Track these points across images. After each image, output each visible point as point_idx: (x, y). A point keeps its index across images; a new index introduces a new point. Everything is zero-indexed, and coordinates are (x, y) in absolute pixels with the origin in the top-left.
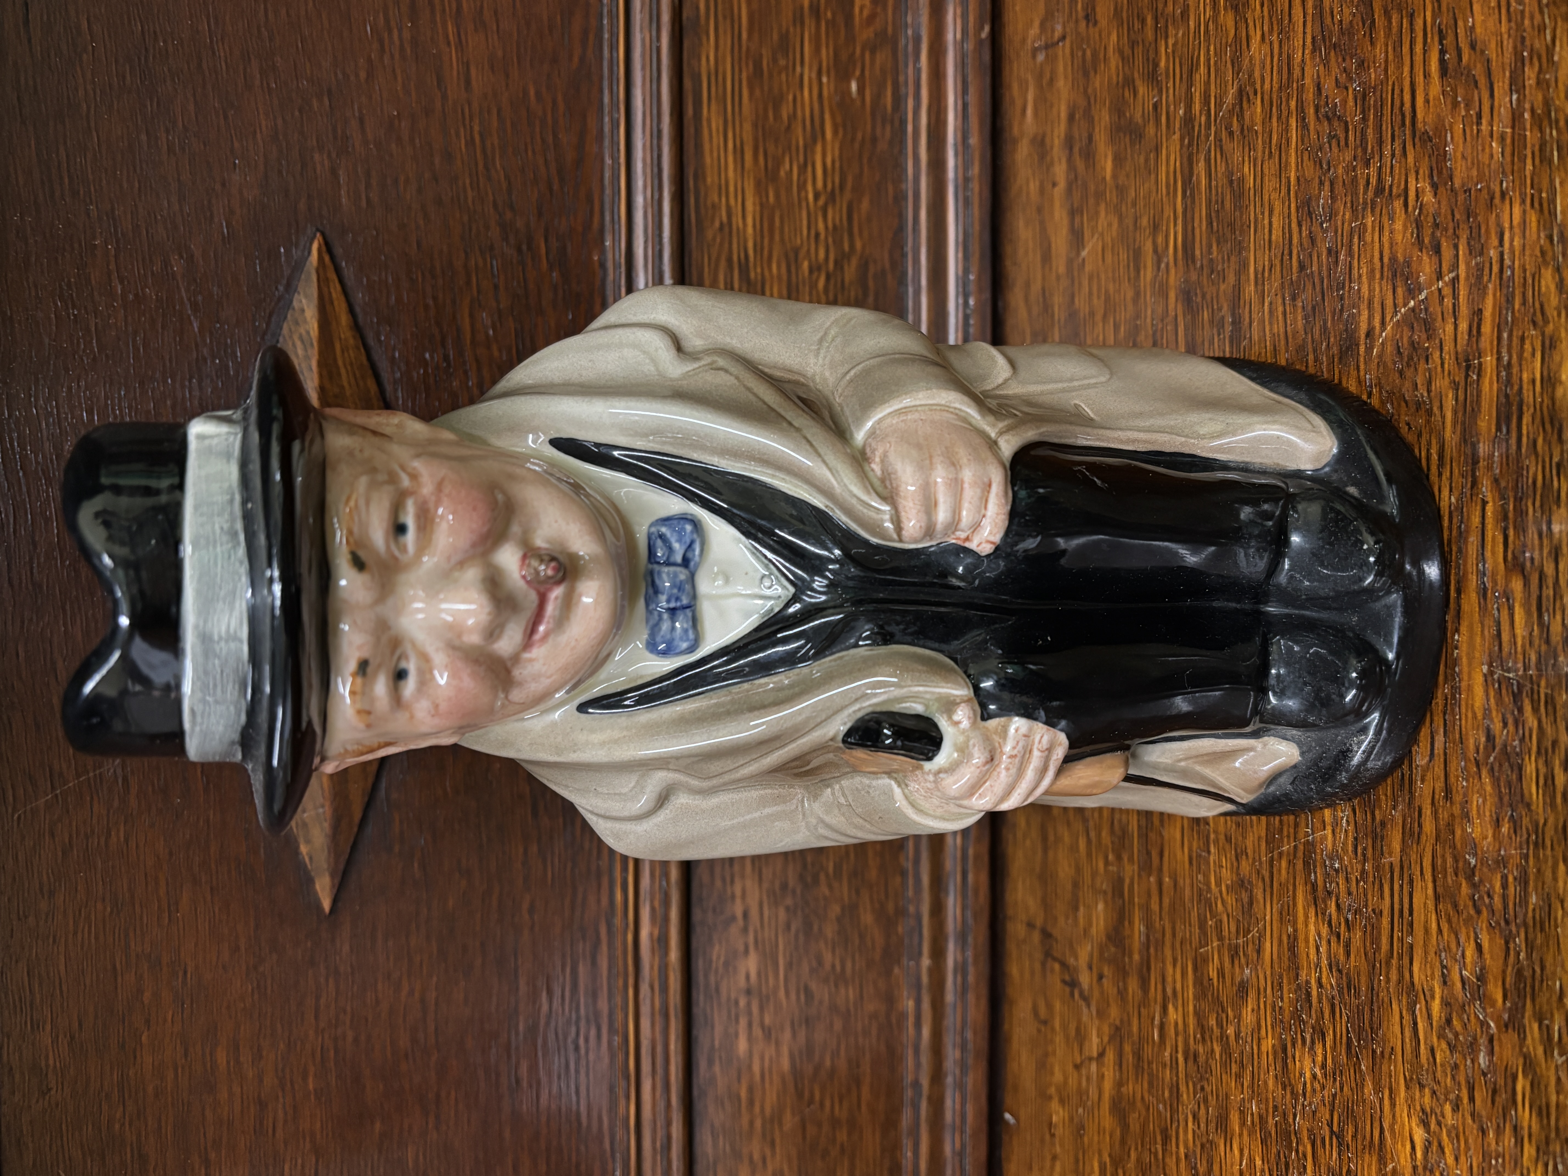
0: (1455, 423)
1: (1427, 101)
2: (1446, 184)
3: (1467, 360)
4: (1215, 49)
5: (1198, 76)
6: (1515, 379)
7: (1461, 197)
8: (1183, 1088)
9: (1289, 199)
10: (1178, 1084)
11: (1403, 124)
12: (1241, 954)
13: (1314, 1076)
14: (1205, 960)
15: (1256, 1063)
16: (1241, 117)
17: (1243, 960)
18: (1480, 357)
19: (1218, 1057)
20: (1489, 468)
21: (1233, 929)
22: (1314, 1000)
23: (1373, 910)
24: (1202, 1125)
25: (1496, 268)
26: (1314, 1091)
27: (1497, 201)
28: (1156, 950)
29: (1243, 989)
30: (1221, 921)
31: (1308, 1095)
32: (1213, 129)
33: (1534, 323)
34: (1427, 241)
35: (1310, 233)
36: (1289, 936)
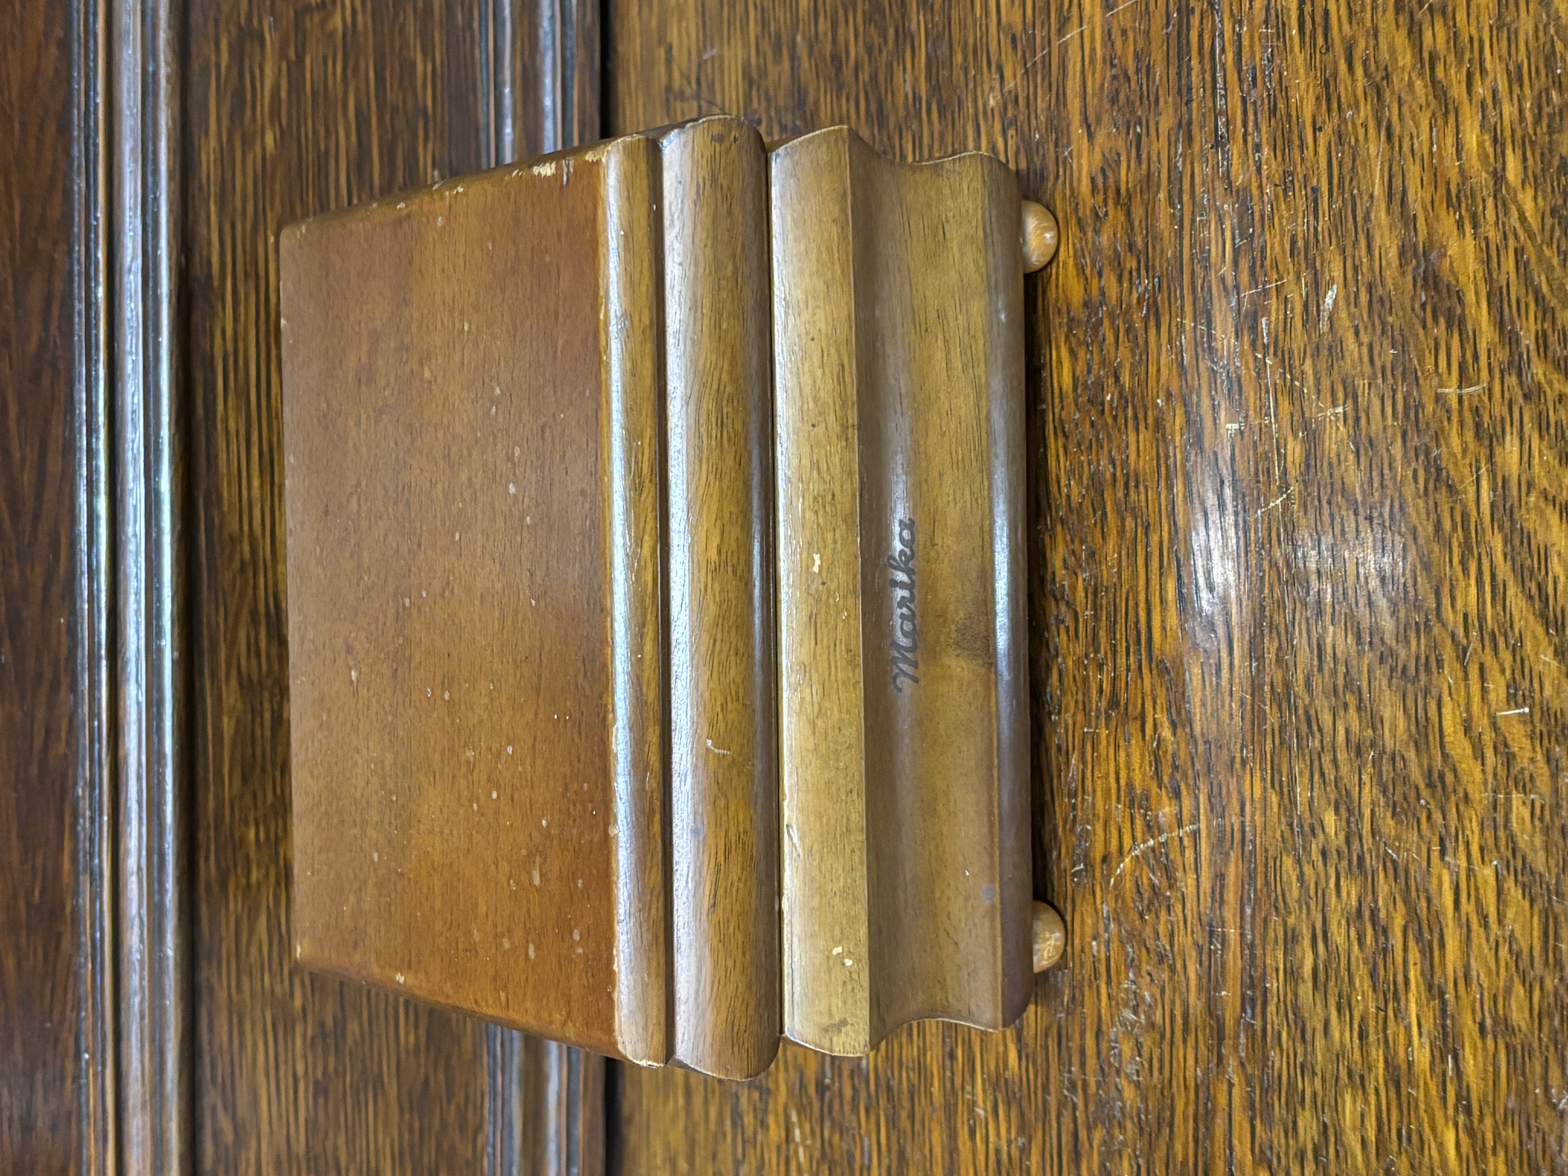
0: (1200, 989)
1: (1164, 628)
2: (1184, 726)
3: (1211, 926)
6: (1258, 961)
7: (1201, 748)
11: (1139, 642)
18: (1223, 927)
20: (1236, 1049)
25: (1237, 836)
27: (1238, 765)
33: (1277, 909)
34: (1166, 779)
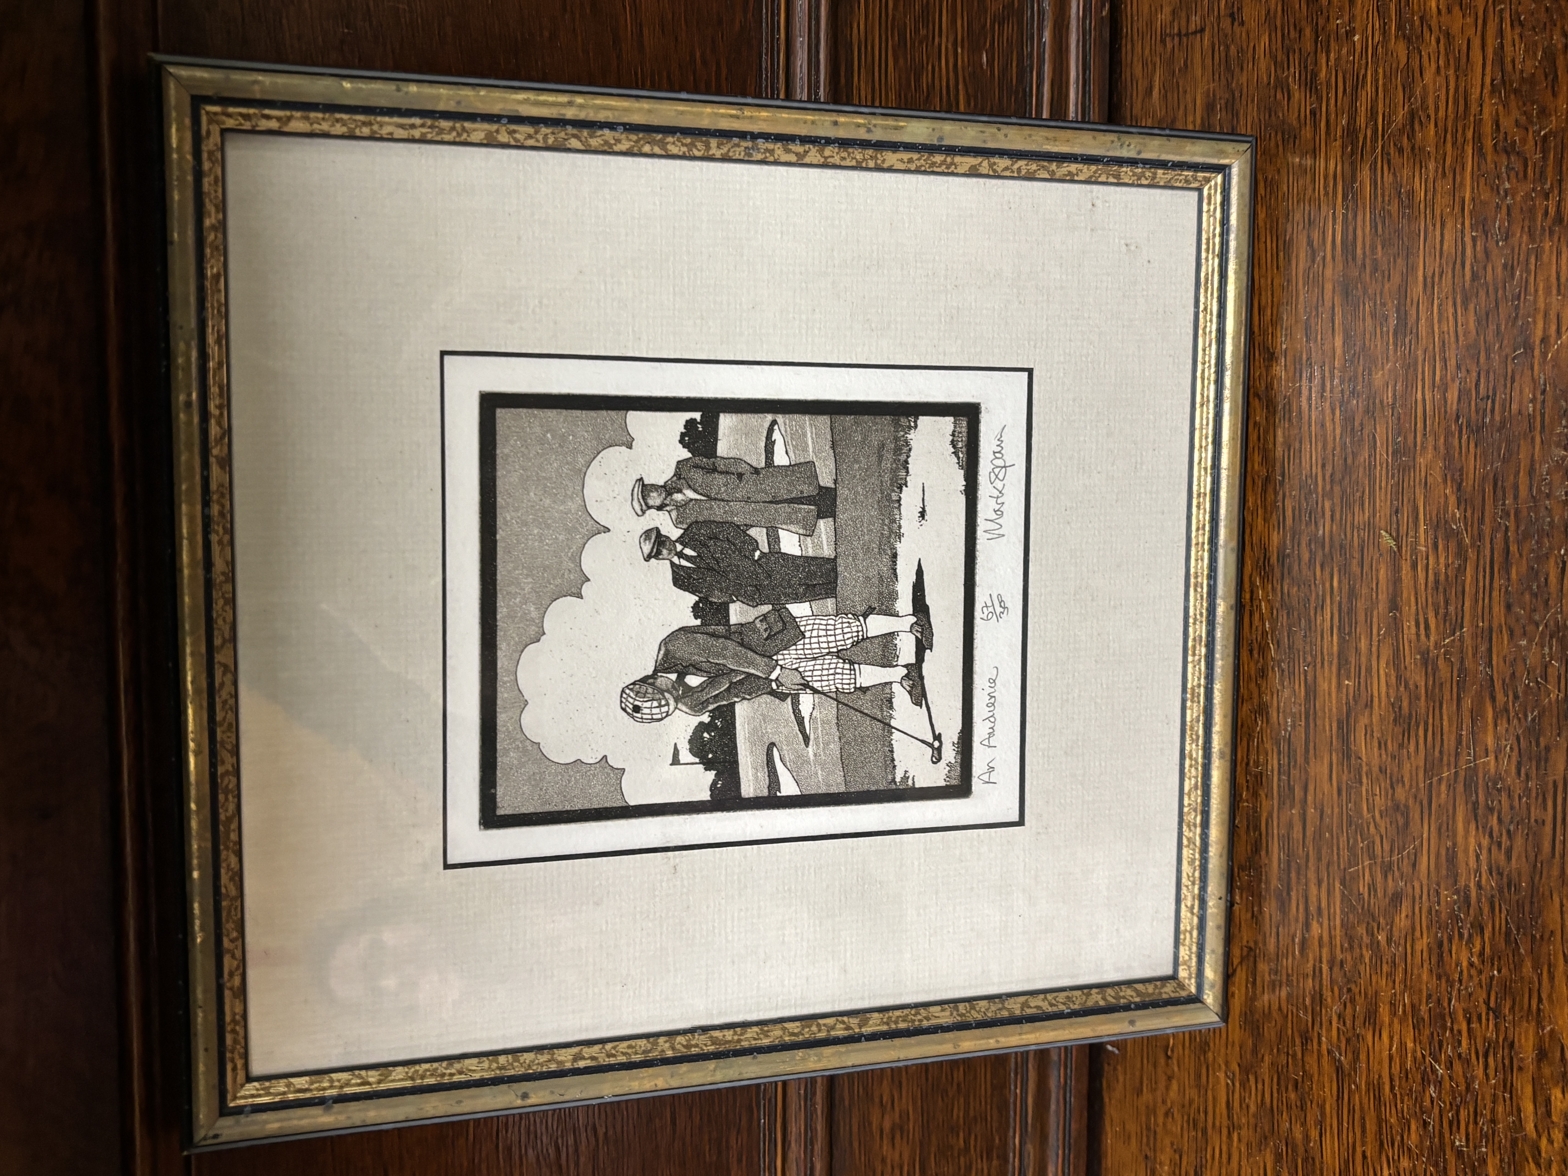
4: (1384, 72)
5: (1364, 93)
8: (1327, 994)
9: (1463, 217)
10: (1321, 989)
12: (1396, 869)
13: (1471, 965)
14: (1355, 877)
15: (1409, 961)
16: (1411, 137)
17: (1397, 874)
19: (1367, 960)
21: (1387, 847)
22: (1473, 900)
23: (1536, 821)
24: (1348, 1022)
26: (1471, 977)
28: (1298, 874)
29: (1396, 899)
30: (1373, 843)
31: (1464, 981)
32: (1380, 143)
35: (1485, 248)
36: (1448, 849)
